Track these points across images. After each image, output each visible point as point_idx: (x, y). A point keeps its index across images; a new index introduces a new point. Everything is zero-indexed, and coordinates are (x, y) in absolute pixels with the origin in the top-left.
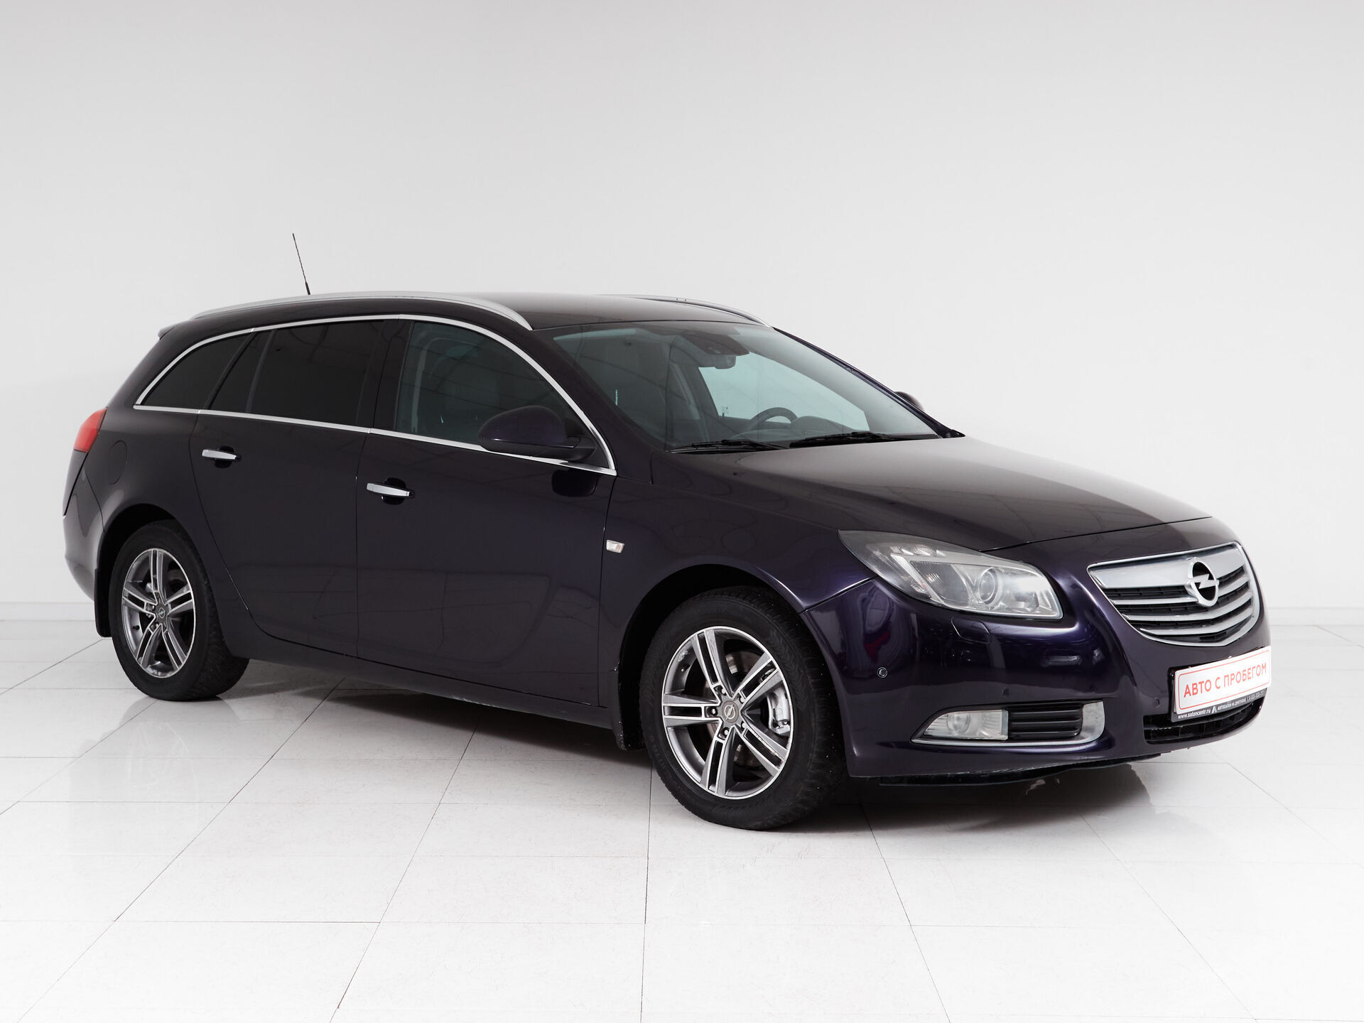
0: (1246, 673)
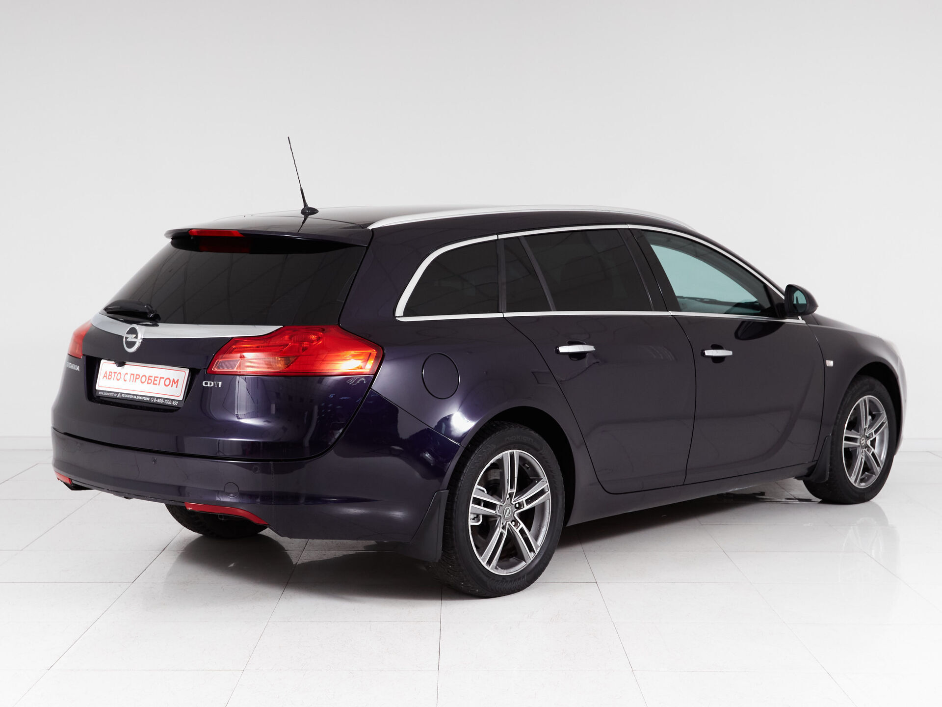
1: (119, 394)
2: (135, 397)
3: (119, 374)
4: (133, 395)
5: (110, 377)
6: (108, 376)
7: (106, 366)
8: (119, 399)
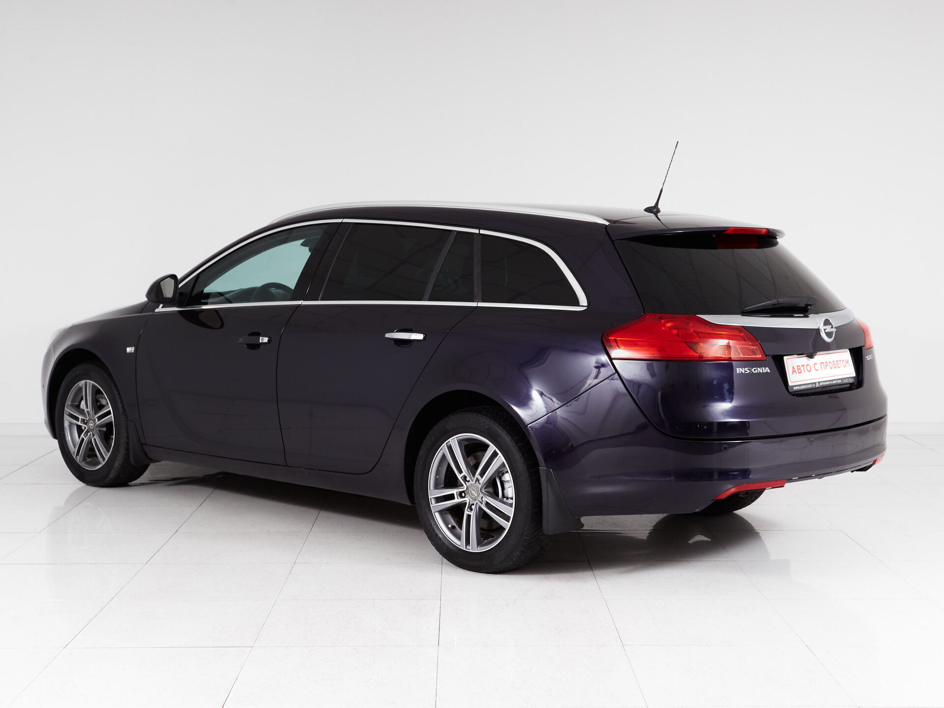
1: (817, 384)
2: (831, 382)
3: (808, 366)
4: (829, 381)
5: (800, 371)
6: (798, 370)
7: (791, 362)
8: (817, 388)
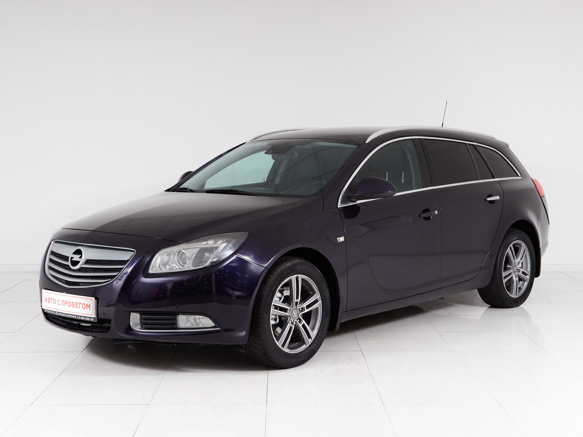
0: (75, 304)
